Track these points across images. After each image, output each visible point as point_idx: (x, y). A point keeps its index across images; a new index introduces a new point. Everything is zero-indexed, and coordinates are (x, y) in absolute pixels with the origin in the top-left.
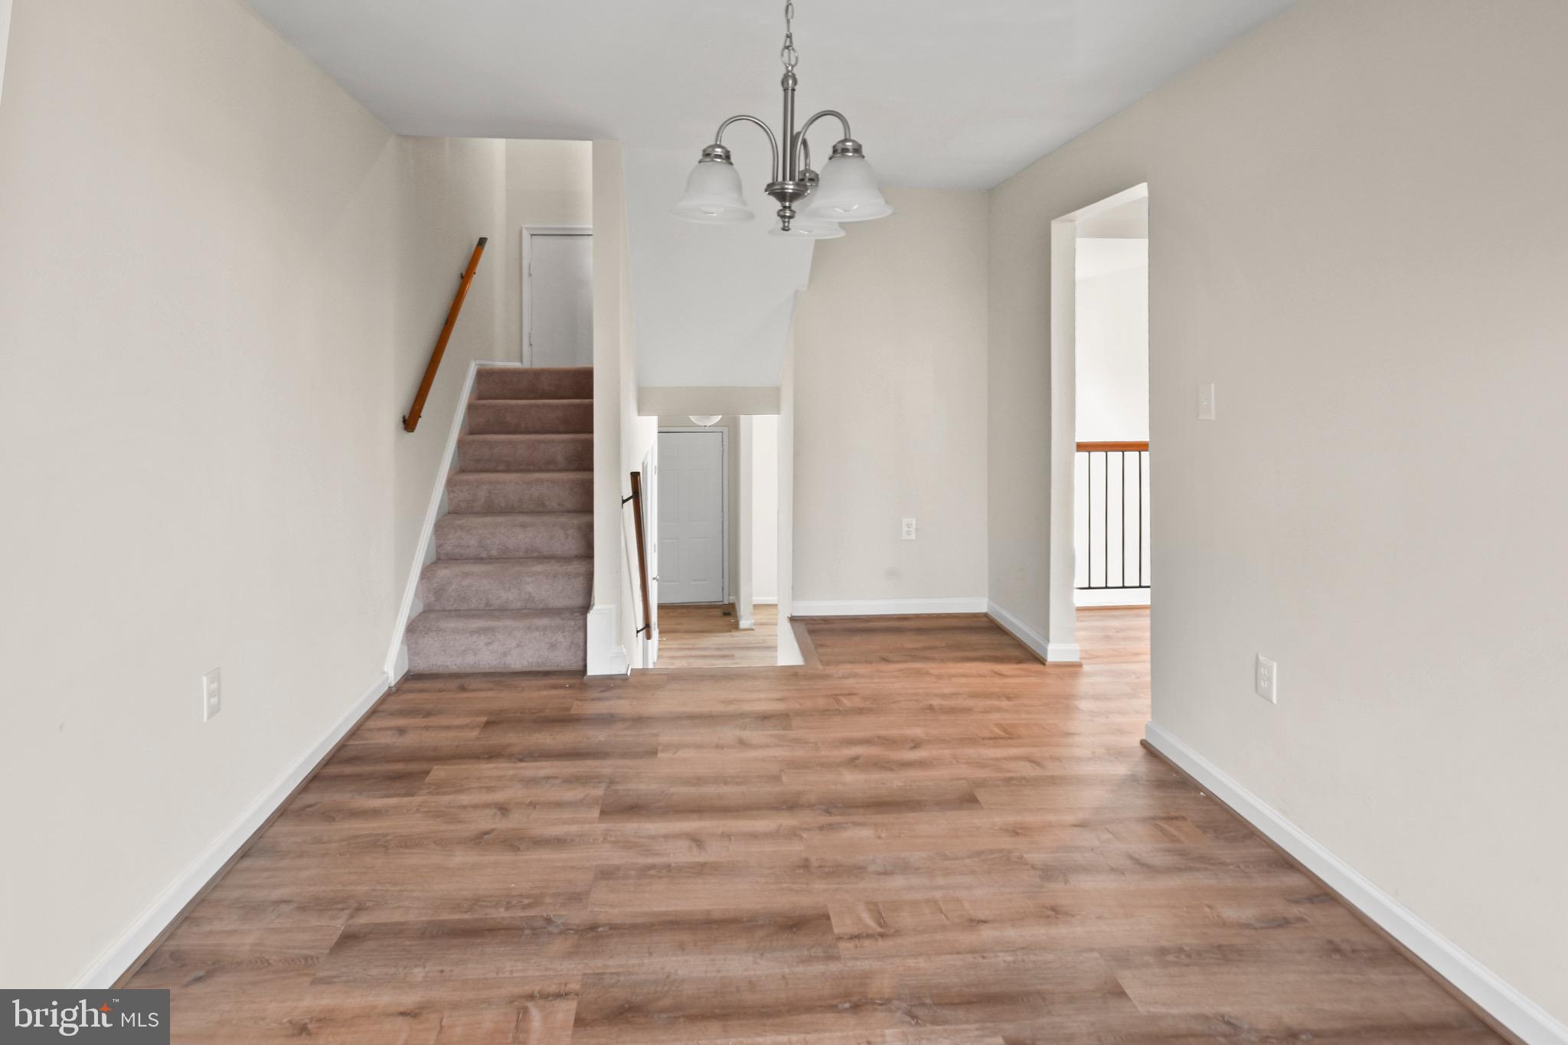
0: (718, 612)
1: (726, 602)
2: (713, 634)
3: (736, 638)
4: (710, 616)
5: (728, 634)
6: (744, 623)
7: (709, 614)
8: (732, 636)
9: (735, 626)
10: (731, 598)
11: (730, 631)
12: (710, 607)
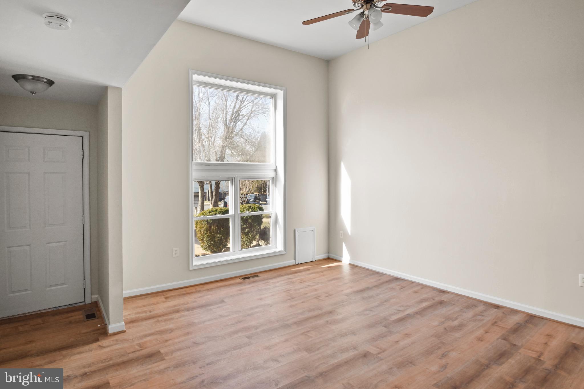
0: (80, 316)
1: (88, 301)
2: (76, 350)
3: (106, 350)
4: (70, 323)
5: (94, 345)
6: (112, 328)
7: (70, 319)
8: (101, 347)
9: (103, 332)
10: (93, 297)
11: (97, 340)
12: (72, 309)
